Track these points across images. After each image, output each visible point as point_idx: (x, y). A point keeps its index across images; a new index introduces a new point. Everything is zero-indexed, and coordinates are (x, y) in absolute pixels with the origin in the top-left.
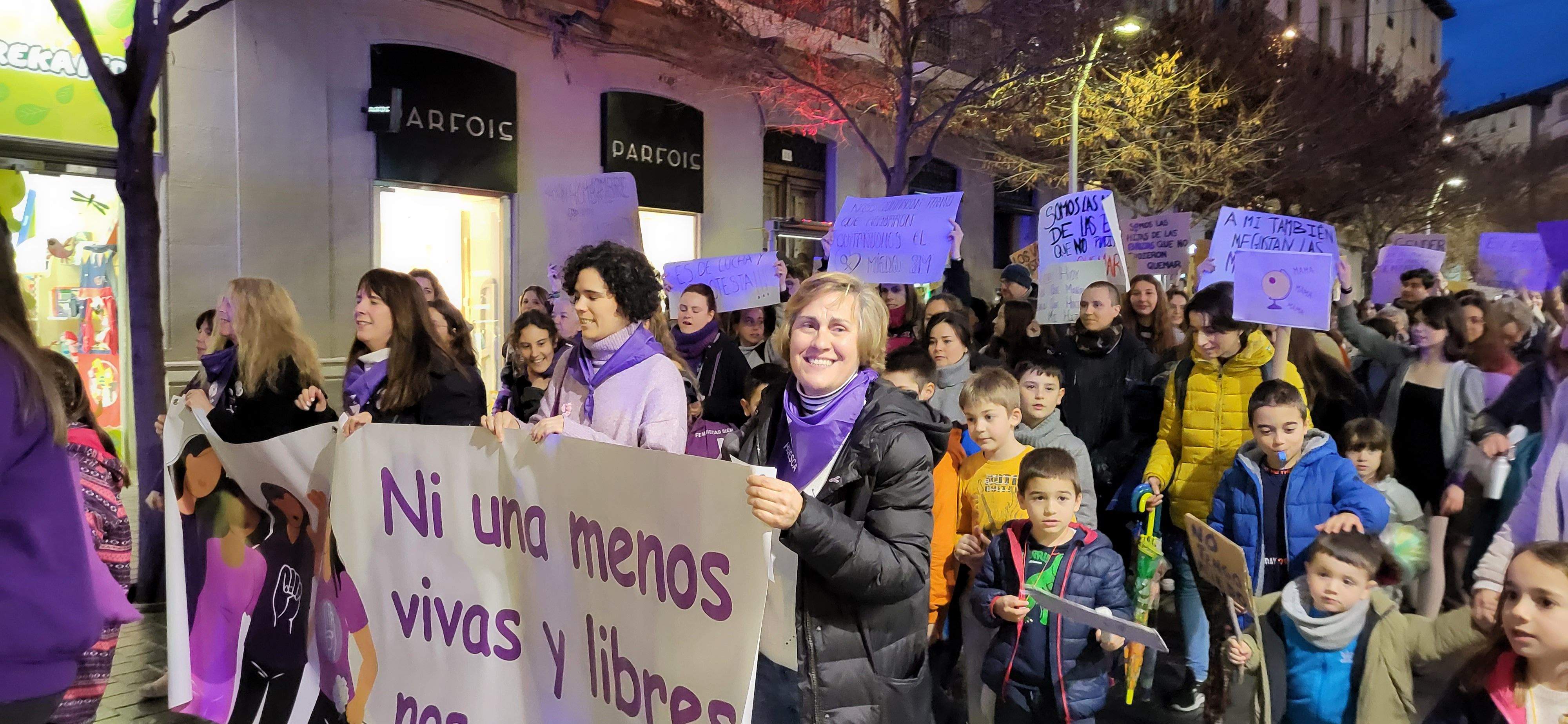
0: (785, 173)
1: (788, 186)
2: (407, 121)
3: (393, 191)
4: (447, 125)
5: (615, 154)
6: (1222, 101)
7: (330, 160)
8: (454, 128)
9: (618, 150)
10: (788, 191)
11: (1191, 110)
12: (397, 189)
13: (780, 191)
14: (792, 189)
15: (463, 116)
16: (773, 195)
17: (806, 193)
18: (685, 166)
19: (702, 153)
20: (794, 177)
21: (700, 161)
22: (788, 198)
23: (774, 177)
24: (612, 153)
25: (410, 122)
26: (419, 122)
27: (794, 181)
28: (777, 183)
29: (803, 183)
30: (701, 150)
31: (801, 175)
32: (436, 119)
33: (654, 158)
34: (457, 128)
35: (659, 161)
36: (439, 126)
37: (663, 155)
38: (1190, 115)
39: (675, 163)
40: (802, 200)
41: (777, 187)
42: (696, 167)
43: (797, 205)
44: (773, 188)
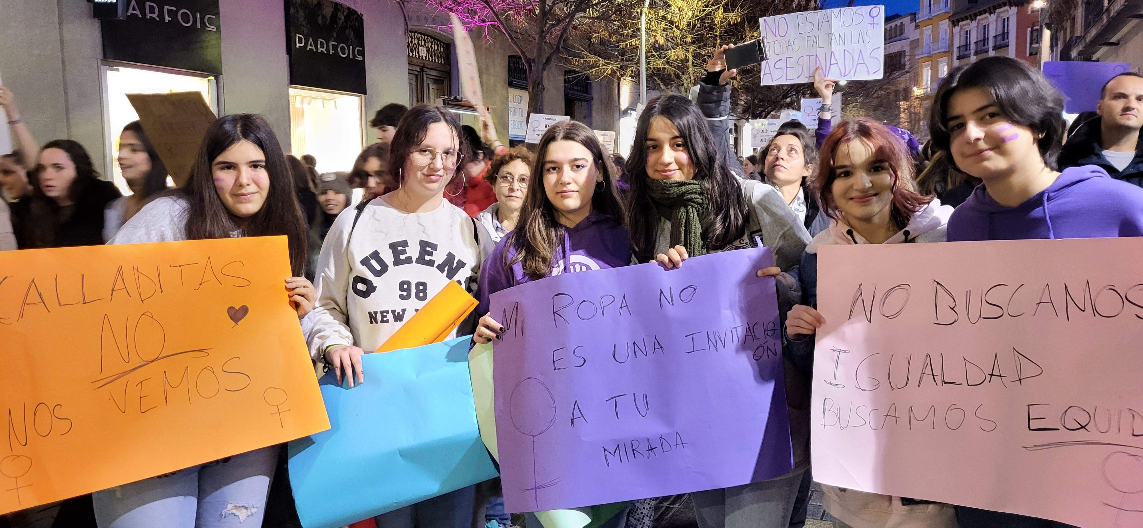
0: (422, 65)
1: (425, 75)
2: (127, 11)
3: (118, 70)
4: (161, 15)
5: (298, 45)
6: (736, 19)
7: (62, 42)
8: (167, 19)
9: (300, 42)
10: (425, 78)
11: (716, 25)
12: (121, 69)
13: (419, 77)
14: (427, 78)
15: (174, 9)
16: (414, 82)
17: (436, 81)
18: (351, 57)
19: (363, 47)
20: (428, 68)
21: (362, 53)
22: (425, 84)
23: (414, 68)
24: (296, 45)
25: (131, 11)
26: (138, 12)
27: (429, 72)
28: (416, 73)
29: (434, 73)
30: (362, 45)
31: (433, 67)
32: (152, 11)
33: (328, 49)
34: (170, 19)
35: (332, 52)
36: (155, 16)
37: (335, 47)
38: (714, 29)
39: (344, 55)
40: (434, 86)
41: (416, 76)
42: (360, 58)
43: (431, 89)
44: (414, 76)
